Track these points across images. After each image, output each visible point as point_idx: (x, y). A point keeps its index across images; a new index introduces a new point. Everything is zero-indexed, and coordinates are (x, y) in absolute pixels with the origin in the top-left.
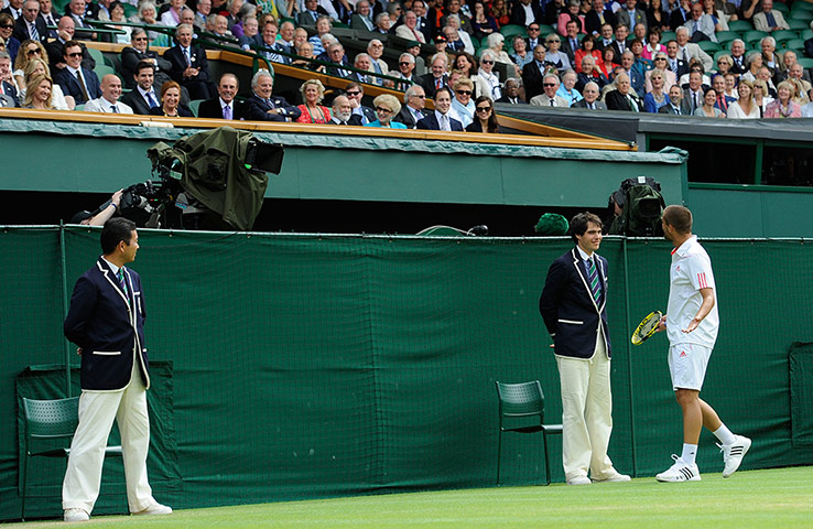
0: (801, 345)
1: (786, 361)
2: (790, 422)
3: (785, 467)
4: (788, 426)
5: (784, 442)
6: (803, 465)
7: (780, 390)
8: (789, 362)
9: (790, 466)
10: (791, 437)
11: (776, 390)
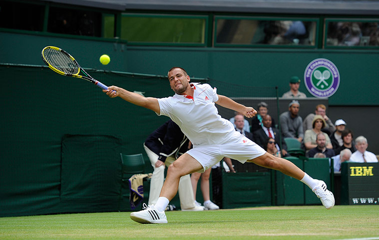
0: (70, 136)
1: (60, 146)
2: (60, 185)
3: (56, 214)
4: (59, 187)
5: (56, 198)
6: (68, 213)
7: (56, 164)
8: (62, 147)
9: (59, 213)
10: (60, 195)
11: (53, 165)
